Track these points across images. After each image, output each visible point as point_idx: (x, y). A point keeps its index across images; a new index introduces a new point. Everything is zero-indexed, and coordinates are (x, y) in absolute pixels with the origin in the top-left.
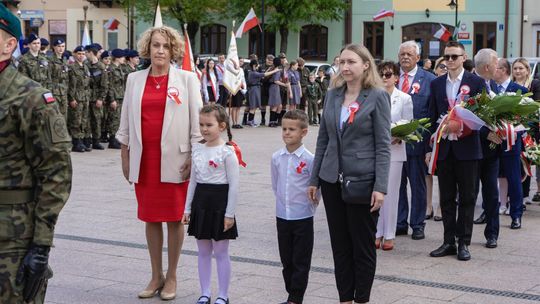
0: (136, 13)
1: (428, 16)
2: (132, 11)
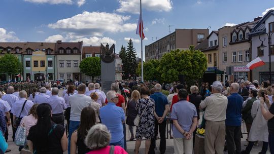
1: (39, 72)
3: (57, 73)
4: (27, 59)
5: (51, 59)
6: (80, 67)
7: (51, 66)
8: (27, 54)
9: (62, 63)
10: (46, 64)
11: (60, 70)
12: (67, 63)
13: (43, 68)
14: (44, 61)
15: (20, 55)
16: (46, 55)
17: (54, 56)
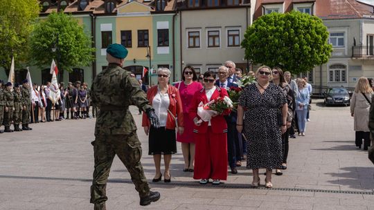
1: (135, 62)
3: (182, 64)
4: (104, 26)
5: (164, 24)
6: (244, 44)
7: (164, 45)
9: (194, 37)
10: (153, 38)
11: (190, 56)
12: (209, 36)
13: (144, 51)
14: (148, 30)
15: (88, 15)
16: (152, 13)
17: (174, 16)
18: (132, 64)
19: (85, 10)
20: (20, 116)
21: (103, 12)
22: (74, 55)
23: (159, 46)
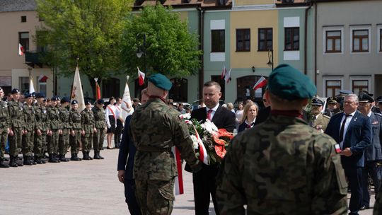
0: (59, 71)
1: (254, 71)
2: (56, 70)
3: (316, 74)
4: (216, 23)
5: (293, 21)
7: (293, 49)
8: (219, 7)
10: (278, 40)
11: (328, 63)
12: (354, 37)
13: (265, 56)
14: (271, 29)
15: (194, 9)
16: (278, 5)
17: (307, 10)
18: (250, 73)
19: (191, 3)
20: (90, 142)
21: (213, 5)
22: (174, 62)
23: (286, 49)
